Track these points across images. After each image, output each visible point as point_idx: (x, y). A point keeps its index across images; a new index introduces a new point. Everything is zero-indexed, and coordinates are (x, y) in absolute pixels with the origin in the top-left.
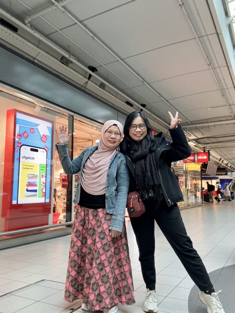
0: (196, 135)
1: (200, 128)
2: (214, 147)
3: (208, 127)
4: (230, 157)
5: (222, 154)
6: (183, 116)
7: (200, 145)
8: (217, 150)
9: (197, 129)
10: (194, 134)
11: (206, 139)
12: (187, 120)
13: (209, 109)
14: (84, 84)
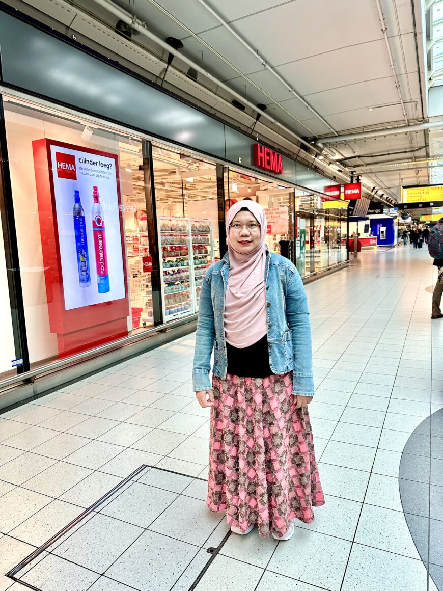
0: (342, 153)
1: (350, 142)
2: (368, 172)
3: (365, 140)
4: (388, 184)
5: (378, 181)
6: (327, 123)
7: (346, 169)
8: (372, 175)
9: (346, 143)
10: (341, 152)
11: (357, 158)
12: (332, 130)
13: (371, 110)
14: (161, 74)
